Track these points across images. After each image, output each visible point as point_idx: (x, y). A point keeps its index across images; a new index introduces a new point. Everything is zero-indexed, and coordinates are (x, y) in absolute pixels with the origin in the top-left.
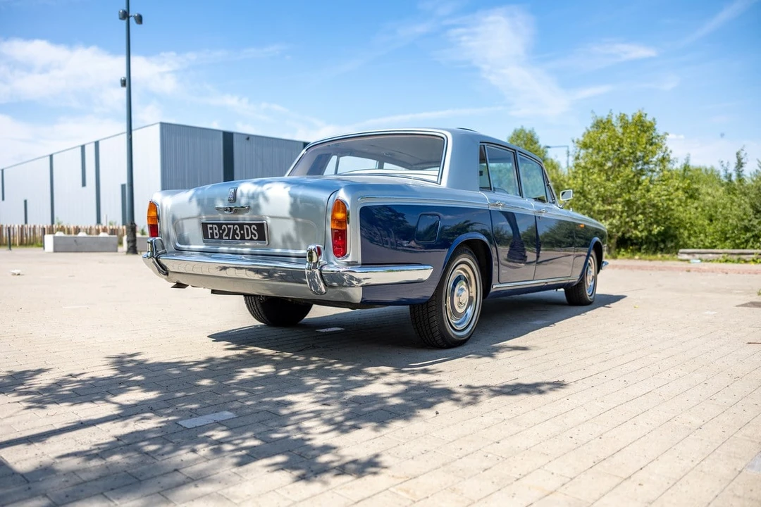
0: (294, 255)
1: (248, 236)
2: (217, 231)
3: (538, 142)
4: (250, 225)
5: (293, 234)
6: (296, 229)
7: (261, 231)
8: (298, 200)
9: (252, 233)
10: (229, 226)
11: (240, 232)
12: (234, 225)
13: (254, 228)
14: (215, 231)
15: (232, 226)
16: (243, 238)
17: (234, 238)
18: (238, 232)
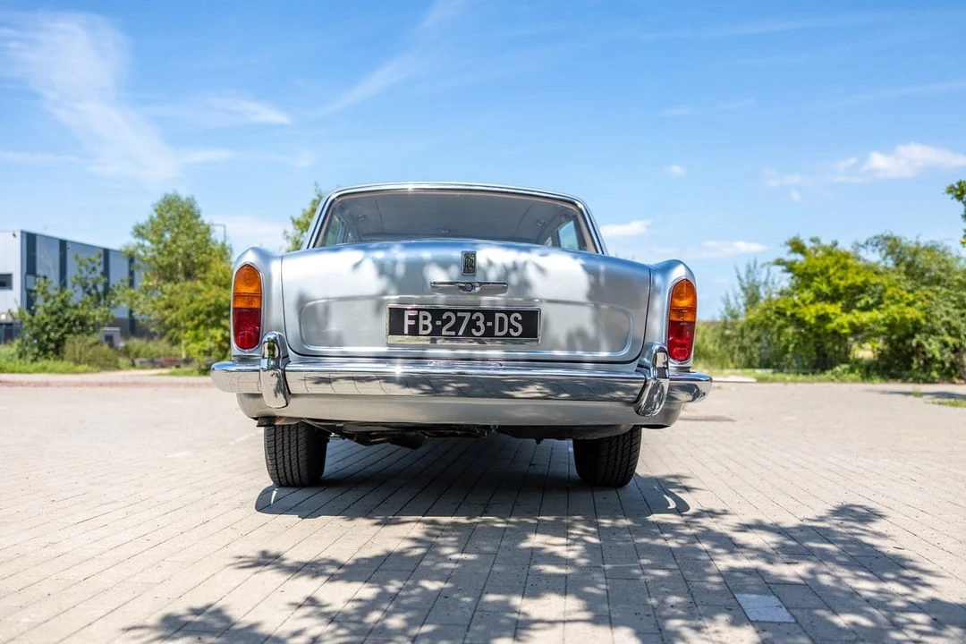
0: (591, 359)
1: (501, 329)
2: (428, 322)
3: (199, 216)
4: (509, 313)
5: (590, 329)
6: (596, 321)
7: (530, 323)
8: (602, 279)
9: (510, 326)
10: (459, 314)
11: (485, 323)
12: (473, 312)
13: (516, 319)
14: (422, 322)
15: (468, 315)
16: (489, 333)
17: (468, 333)
18: (480, 323)
